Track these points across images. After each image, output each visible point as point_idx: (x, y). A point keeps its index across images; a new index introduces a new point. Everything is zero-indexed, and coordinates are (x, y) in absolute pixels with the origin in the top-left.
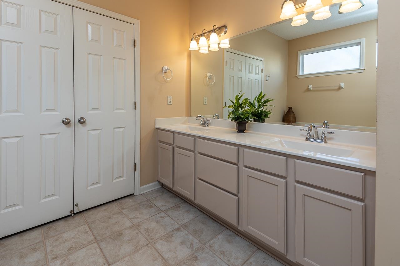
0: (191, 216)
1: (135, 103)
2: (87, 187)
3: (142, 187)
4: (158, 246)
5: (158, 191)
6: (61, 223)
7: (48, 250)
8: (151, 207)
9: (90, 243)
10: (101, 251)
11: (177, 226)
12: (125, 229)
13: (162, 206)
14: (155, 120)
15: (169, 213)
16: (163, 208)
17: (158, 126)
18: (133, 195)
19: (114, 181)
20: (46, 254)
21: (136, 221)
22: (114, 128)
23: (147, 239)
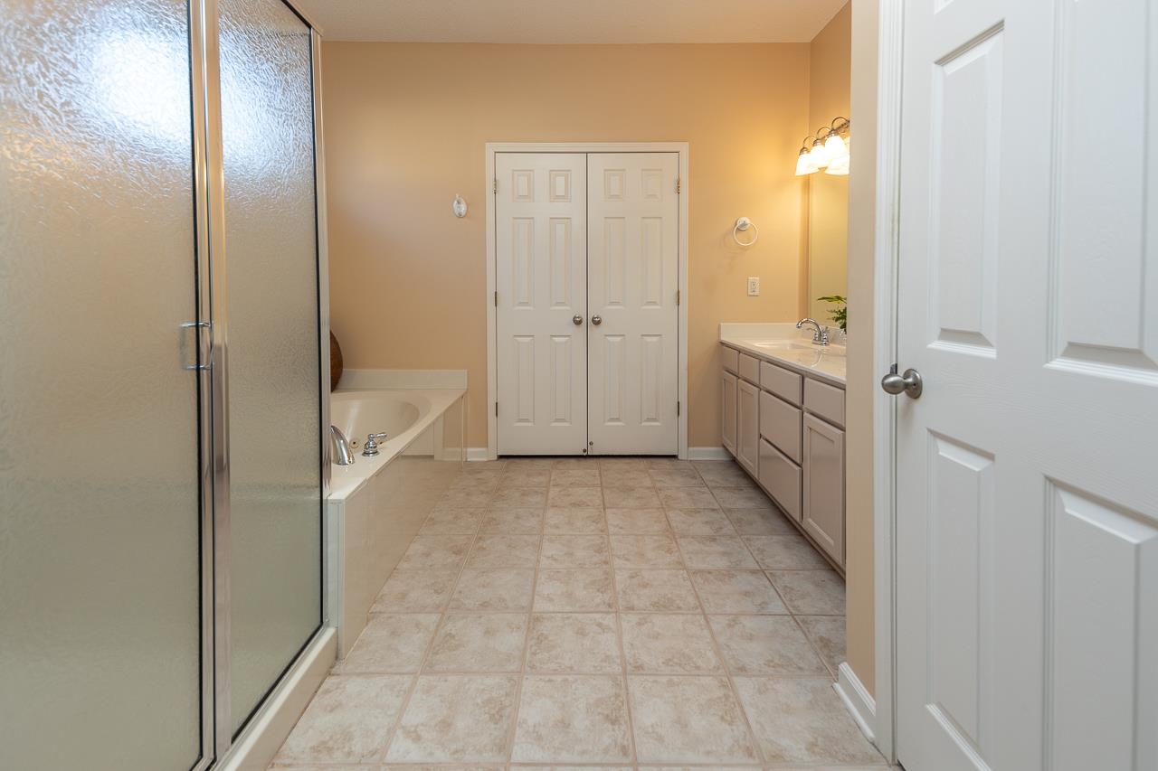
0: (750, 505)
1: (678, 292)
2: (604, 421)
3: (691, 449)
4: (671, 514)
5: (721, 463)
6: (573, 461)
7: (552, 478)
8: (694, 478)
9: (594, 486)
10: (602, 494)
11: (716, 506)
12: (641, 487)
13: (711, 481)
14: (719, 327)
15: (715, 492)
16: (709, 484)
17: (724, 338)
18: (674, 457)
19: (643, 424)
20: (550, 481)
21: (658, 485)
22: (643, 335)
23: (662, 504)
